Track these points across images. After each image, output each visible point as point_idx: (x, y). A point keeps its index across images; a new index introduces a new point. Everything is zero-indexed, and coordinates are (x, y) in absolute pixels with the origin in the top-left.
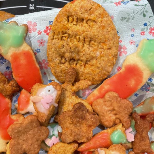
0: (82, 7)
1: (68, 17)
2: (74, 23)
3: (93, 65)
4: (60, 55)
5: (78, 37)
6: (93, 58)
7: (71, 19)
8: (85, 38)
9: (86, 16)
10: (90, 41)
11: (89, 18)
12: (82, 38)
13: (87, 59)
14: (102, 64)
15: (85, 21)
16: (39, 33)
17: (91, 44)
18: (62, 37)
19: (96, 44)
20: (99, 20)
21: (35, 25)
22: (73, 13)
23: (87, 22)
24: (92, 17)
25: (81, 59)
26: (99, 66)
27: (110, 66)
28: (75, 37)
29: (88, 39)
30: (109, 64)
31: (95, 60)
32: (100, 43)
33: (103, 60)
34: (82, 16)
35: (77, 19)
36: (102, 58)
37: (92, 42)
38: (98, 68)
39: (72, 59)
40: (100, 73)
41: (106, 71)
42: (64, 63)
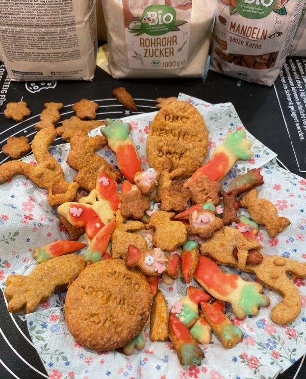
0: (177, 107)
1: (165, 116)
2: (171, 120)
3: (186, 157)
4: (158, 149)
5: (173, 132)
6: (186, 150)
7: (168, 117)
8: (179, 133)
9: (180, 113)
10: (184, 135)
11: (183, 115)
12: (177, 133)
13: (182, 151)
14: (194, 155)
15: (179, 119)
16: (140, 131)
17: (185, 138)
18: (160, 133)
19: (189, 137)
20: (191, 116)
21: (137, 124)
22: (170, 112)
23: (181, 119)
24: (186, 114)
25: (177, 151)
26: (192, 156)
27: (201, 156)
28: (171, 132)
29: (183, 134)
30: (201, 155)
31: (188, 152)
32: (192, 136)
33: (195, 151)
34: (178, 114)
35: (173, 117)
36: (195, 149)
37: (186, 136)
38: (191, 158)
39: (169, 153)
40: (193, 164)
41: (198, 161)
42: (161, 157)
